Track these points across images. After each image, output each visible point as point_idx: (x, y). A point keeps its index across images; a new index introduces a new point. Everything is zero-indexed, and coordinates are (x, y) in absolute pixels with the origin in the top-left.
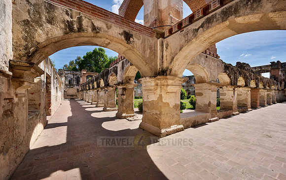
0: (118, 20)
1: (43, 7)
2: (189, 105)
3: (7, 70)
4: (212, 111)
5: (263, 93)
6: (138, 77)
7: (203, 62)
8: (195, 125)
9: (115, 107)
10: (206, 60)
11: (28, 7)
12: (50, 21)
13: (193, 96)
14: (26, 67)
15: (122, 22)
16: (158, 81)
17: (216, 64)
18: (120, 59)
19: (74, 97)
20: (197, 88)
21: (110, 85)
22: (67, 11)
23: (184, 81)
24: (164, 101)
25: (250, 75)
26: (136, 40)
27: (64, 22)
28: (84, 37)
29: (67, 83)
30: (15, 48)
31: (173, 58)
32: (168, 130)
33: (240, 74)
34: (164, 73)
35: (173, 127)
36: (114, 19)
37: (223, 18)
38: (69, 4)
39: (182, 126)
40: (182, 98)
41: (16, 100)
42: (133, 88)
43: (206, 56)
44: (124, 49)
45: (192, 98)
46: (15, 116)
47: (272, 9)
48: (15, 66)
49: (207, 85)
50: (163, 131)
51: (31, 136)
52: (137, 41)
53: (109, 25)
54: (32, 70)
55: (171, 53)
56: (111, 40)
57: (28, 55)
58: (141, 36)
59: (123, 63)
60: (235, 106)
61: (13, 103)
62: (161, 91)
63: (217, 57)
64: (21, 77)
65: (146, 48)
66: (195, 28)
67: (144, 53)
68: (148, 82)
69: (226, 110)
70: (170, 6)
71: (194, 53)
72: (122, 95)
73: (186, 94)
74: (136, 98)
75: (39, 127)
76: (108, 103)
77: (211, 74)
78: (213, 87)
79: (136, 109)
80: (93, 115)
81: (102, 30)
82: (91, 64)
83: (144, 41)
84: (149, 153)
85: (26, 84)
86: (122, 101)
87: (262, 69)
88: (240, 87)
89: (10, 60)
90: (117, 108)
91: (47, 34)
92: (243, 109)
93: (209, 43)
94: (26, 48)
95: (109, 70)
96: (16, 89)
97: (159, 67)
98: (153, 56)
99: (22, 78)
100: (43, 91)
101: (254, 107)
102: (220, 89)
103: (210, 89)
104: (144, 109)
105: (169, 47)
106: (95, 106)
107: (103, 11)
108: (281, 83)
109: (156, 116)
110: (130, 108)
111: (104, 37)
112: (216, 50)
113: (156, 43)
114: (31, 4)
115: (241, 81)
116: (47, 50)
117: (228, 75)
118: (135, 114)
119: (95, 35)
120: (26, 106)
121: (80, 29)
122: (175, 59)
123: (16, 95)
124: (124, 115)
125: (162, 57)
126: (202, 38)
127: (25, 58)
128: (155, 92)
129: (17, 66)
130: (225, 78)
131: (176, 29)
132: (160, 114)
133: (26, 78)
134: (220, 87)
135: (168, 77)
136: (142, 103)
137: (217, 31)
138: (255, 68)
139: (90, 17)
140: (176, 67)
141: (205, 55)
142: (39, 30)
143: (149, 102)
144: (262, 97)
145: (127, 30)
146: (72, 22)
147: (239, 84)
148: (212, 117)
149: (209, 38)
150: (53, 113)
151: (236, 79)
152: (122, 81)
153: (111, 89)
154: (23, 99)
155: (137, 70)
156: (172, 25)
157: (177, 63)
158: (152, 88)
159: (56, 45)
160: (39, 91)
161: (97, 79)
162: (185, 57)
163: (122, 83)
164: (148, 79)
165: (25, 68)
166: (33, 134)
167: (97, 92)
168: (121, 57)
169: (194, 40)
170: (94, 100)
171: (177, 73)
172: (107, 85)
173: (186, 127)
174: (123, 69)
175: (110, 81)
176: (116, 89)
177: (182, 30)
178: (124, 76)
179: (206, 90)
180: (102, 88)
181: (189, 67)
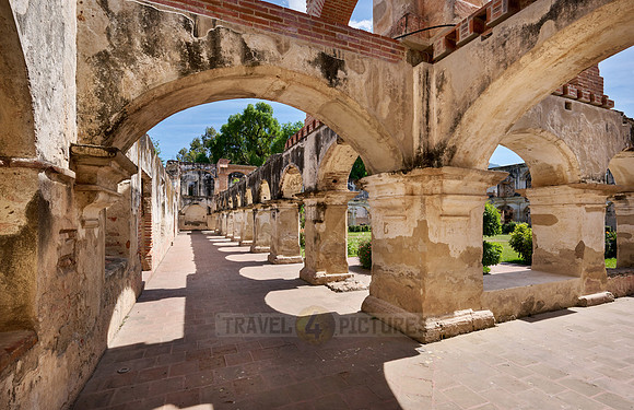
0: (306, 27)
1: (136, 19)
3: (65, 166)
4: (589, 271)
6: (358, 172)
7: (557, 121)
8: (532, 313)
9: (298, 252)
10: (564, 116)
11: (108, 24)
12: (151, 49)
13: (524, 225)
14: (102, 157)
15: (318, 31)
16: (414, 184)
17: (602, 126)
18: (311, 129)
19: (201, 227)
20: (538, 201)
21: (285, 195)
22: (186, 21)
23: (494, 181)
24: (433, 239)
26: (351, 74)
27: (179, 46)
28: (223, 78)
29: (186, 192)
30: (82, 118)
31: (460, 115)
32: (447, 322)
34: (432, 160)
35: (462, 316)
36: (296, 25)
38: (191, 4)
39: (487, 314)
40: (488, 231)
41: (82, 233)
42: (345, 204)
43: (567, 104)
44: (320, 100)
45: (521, 230)
46: (80, 269)
48: (80, 157)
49: (571, 191)
50: (431, 324)
51: (110, 316)
52: (356, 78)
53: (283, 43)
54: (114, 165)
55: (454, 102)
56: (287, 81)
57: (105, 132)
58: (366, 62)
59: (318, 138)
61: (76, 240)
62: (423, 211)
63: (606, 103)
64: (91, 181)
65: (381, 93)
66: (527, 22)
67: (376, 107)
68: (387, 187)
71: (526, 97)
72: (315, 222)
73: (500, 219)
74: (351, 230)
75: (128, 296)
76: (279, 244)
77: (584, 158)
78: (592, 197)
79: (354, 261)
80: (245, 272)
81: (267, 57)
82: (238, 144)
83: (374, 76)
84: (389, 382)
85: (101, 196)
86: (315, 239)
89: (72, 145)
90: (302, 256)
91: (144, 80)
93: (577, 63)
94: (103, 115)
95: (281, 159)
96: (82, 208)
97: (416, 144)
98: (401, 114)
99: (94, 184)
100: (134, 213)
102: (617, 204)
104: (376, 259)
105: (446, 87)
106: (248, 249)
107: (269, 9)
109: (410, 282)
110: (336, 256)
111: (272, 75)
112: (600, 82)
113: (408, 78)
114: (113, 15)
116: (145, 115)
118: (350, 273)
119: (249, 72)
120: (101, 248)
121: (216, 61)
122: (464, 120)
123: (83, 222)
124: (320, 274)
125: (427, 116)
126: (554, 51)
127: (100, 138)
128: (406, 213)
129: (85, 156)
131: (469, 33)
132: (423, 274)
133: (102, 184)
134: (618, 198)
135: (445, 170)
136: (369, 245)
137: (605, 24)
139: (237, 28)
140: (468, 141)
141: (563, 100)
142: (128, 73)
143: (390, 241)
145: (329, 51)
146: (196, 46)
148: (589, 291)
149: (576, 48)
150: (154, 265)
152: (316, 185)
153: (286, 205)
154: (96, 231)
155: (356, 155)
156: (457, 21)
157: (473, 128)
158: (399, 203)
159: (163, 103)
160: (128, 213)
161: (253, 181)
162: (498, 111)
163: (316, 191)
164: (386, 178)
165: (99, 162)
166: (115, 312)
167: (254, 214)
168: (314, 123)
169: (526, 59)
170: (245, 234)
171: (471, 158)
172: (278, 196)
173: (504, 318)
174: (318, 152)
175: (284, 187)
176: (300, 206)
177: (485, 34)
178: (321, 173)
179: (566, 208)
180: (265, 205)
181: (511, 138)
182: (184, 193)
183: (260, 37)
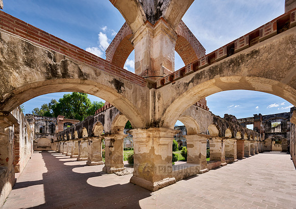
0: (108, 67)
2: (181, 157)
4: (202, 162)
5: (248, 144)
6: (129, 127)
7: (194, 113)
8: (187, 177)
9: (101, 160)
10: (196, 112)
11: (1, 46)
13: (185, 147)
15: (113, 69)
16: (150, 133)
17: (206, 116)
18: (108, 107)
19: (47, 149)
20: (189, 139)
21: (95, 135)
22: (49, 53)
23: (176, 133)
24: (156, 153)
25: (236, 127)
26: (127, 89)
28: (69, 83)
29: (38, 131)
31: (166, 110)
32: (161, 183)
33: (228, 126)
34: (156, 125)
35: (166, 180)
36: (104, 65)
37: (210, 76)
38: (52, 45)
39: (174, 179)
40: (174, 150)
42: (122, 140)
44: (114, 98)
45: (184, 149)
47: (247, 74)
49: (198, 137)
50: (155, 184)
53: (98, 72)
54: (6, 120)
55: (163, 104)
56: (100, 88)
58: (132, 85)
59: (111, 111)
60: (223, 157)
62: (153, 144)
63: (207, 109)
65: (138, 98)
67: (136, 103)
68: (140, 134)
69: (215, 161)
70: (162, 56)
71: (185, 106)
72: (110, 147)
73: (178, 145)
76: (92, 156)
77: (201, 126)
78: (204, 139)
79: (126, 162)
80: (75, 170)
81: (90, 77)
83: (135, 91)
86: (110, 154)
87: (247, 121)
88: (227, 138)
90: (103, 161)
91: (25, 78)
92: (230, 159)
93: (199, 97)
95: (93, 118)
97: (151, 118)
98: (145, 106)
100: (11, 143)
101: (240, 158)
102: (210, 141)
103: (200, 141)
104: (136, 162)
105: (161, 98)
106: (76, 159)
107: (91, 56)
108: (262, 135)
109: (148, 170)
110: (119, 160)
111: (93, 85)
112: (205, 102)
113: (148, 93)
114: (5, 42)
115: (228, 133)
117: (217, 126)
118: (125, 168)
119: (82, 82)
121: (65, 75)
122: (167, 111)
124: (112, 169)
125: (154, 108)
126: (192, 92)
128: (147, 144)
130: (214, 130)
131: (168, 81)
132: (153, 167)
134: (210, 139)
135: (160, 129)
136: (132, 156)
137: (205, 87)
138: (241, 120)
139: (76, 61)
140: (167, 118)
141: (196, 107)
142: (15, 74)
143: (141, 155)
144: (246, 148)
145: (117, 78)
146: (55, 66)
147: (226, 135)
148: (202, 169)
149: (198, 93)
150: (21, 169)
151: (224, 131)
152: (110, 131)
153: (96, 139)
155: (127, 120)
156: (164, 76)
157: (169, 114)
158: (144, 140)
160: (7, 143)
161: (78, 128)
162: (177, 109)
163: (110, 134)
164: (139, 130)
167: (79, 143)
168: (109, 104)
169: (185, 94)
170: (74, 152)
171: (169, 125)
172: (92, 135)
173: (178, 180)
174: (111, 118)
175: (95, 131)
176: (102, 140)
177: (173, 82)
178: (113, 126)
179: (197, 142)
180: (85, 139)
181: (181, 118)
182: (36, 131)
183: (87, 68)
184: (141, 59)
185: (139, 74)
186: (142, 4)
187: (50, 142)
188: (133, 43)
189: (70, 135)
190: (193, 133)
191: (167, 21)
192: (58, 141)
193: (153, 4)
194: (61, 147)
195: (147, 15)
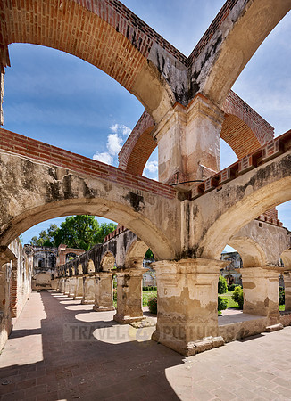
2: (232, 303)
4: (271, 313)
6: (149, 256)
7: (255, 233)
8: (244, 337)
9: (112, 304)
10: (259, 230)
13: (239, 287)
16: (182, 267)
17: (277, 236)
18: (121, 231)
19: (47, 287)
20: (246, 274)
21: (104, 269)
23: (224, 265)
24: (192, 298)
26: (147, 204)
28: (72, 204)
29: (37, 265)
31: (206, 231)
32: (199, 344)
34: (191, 254)
35: (207, 340)
39: (220, 338)
40: (220, 291)
42: (141, 276)
43: (260, 225)
45: (238, 290)
49: (262, 270)
50: (190, 346)
55: (203, 223)
56: (110, 207)
58: (155, 198)
59: (125, 236)
62: (187, 283)
63: (278, 224)
65: (163, 216)
68: (167, 269)
70: (200, 150)
71: (239, 222)
72: (123, 286)
73: (227, 283)
76: (100, 299)
77: (268, 253)
78: (272, 273)
79: (145, 309)
80: (78, 317)
82: (72, 235)
83: (159, 206)
86: (123, 297)
90: (115, 306)
95: (102, 247)
97: (183, 245)
98: (174, 228)
102: (285, 276)
104: (160, 309)
105: (198, 214)
106: (80, 302)
107: (100, 165)
110: (136, 304)
112: (276, 213)
113: (178, 208)
118: (144, 317)
122: (208, 233)
124: (126, 318)
125: (189, 230)
128: (177, 283)
132: (186, 318)
134: (285, 273)
135: (198, 260)
136: (154, 299)
140: (210, 244)
141: (259, 221)
143: (168, 299)
148: (271, 324)
150: (18, 314)
152: (124, 265)
153: (105, 275)
155: (147, 248)
156: (204, 179)
157: (213, 238)
158: (173, 277)
161: (83, 260)
162: (226, 230)
163: (124, 268)
164: (166, 263)
167: (84, 280)
168: (123, 227)
169: (238, 204)
170: (78, 292)
171: (211, 254)
172: (100, 270)
173: (229, 340)
174: (125, 245)
175: (104, 264)
176: (113, 276)
177: (219, 188)
178: (127, 257)
179: (260, 279)
180: (91, 275)
181: (232, 241)
182: (35, 266)
184: (167, 159)
185: (165, 180)
186: (169, 80)
187: (50, 278)
188: (155, 138)
189: (73, 270)
190: (253, 264)
191: (207, 97)
192: (59, 277)
193: (186, 77)
194: (63, 285)
195: (176, 94)
